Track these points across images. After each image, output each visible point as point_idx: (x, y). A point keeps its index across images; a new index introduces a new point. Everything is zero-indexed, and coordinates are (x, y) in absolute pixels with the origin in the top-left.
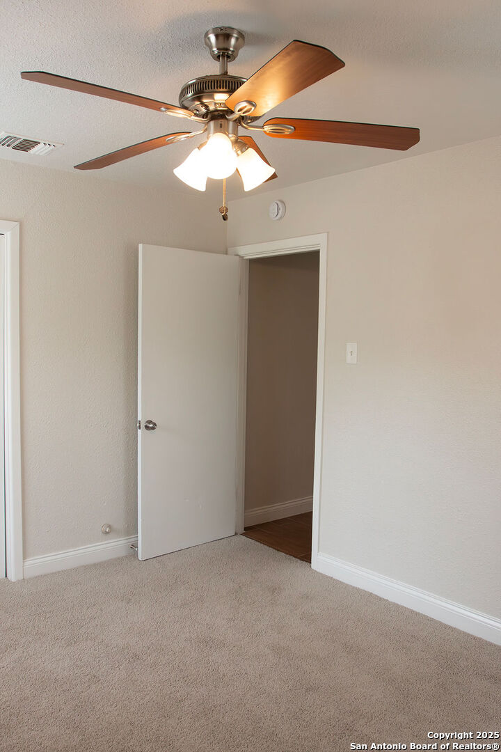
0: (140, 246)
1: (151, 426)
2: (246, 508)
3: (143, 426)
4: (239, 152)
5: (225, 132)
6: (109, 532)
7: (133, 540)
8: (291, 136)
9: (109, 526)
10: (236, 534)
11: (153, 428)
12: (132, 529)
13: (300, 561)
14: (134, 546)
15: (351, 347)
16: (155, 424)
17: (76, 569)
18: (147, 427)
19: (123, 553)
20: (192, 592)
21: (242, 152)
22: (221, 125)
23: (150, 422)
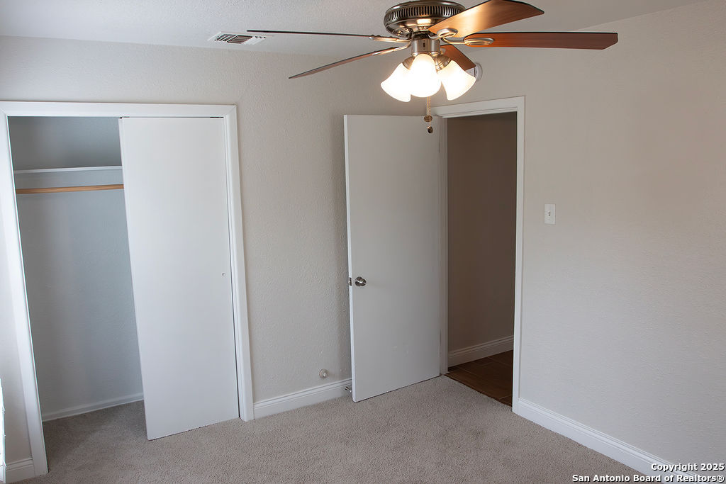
0: (345, 117)
1: (361, 282)
2: (449, 349)
3: (353, 282)
4: (442, 66)
5: (428, 52)
6: (326, 375)
7: (348, 382)
8: (490, 45)
9: (326, 372)
10: (441, 375)
11: (363, 285)
12: (346, 373)
13: (501, 404)
14: (349, 388)
15: (549, 208)
16: (365, 281)
17: (298, 410)
18: (357, 283)
19: (338, 394)
20: (402, 434)
21: (445, 66)
22: (424, 45)
23: (360, 279)
